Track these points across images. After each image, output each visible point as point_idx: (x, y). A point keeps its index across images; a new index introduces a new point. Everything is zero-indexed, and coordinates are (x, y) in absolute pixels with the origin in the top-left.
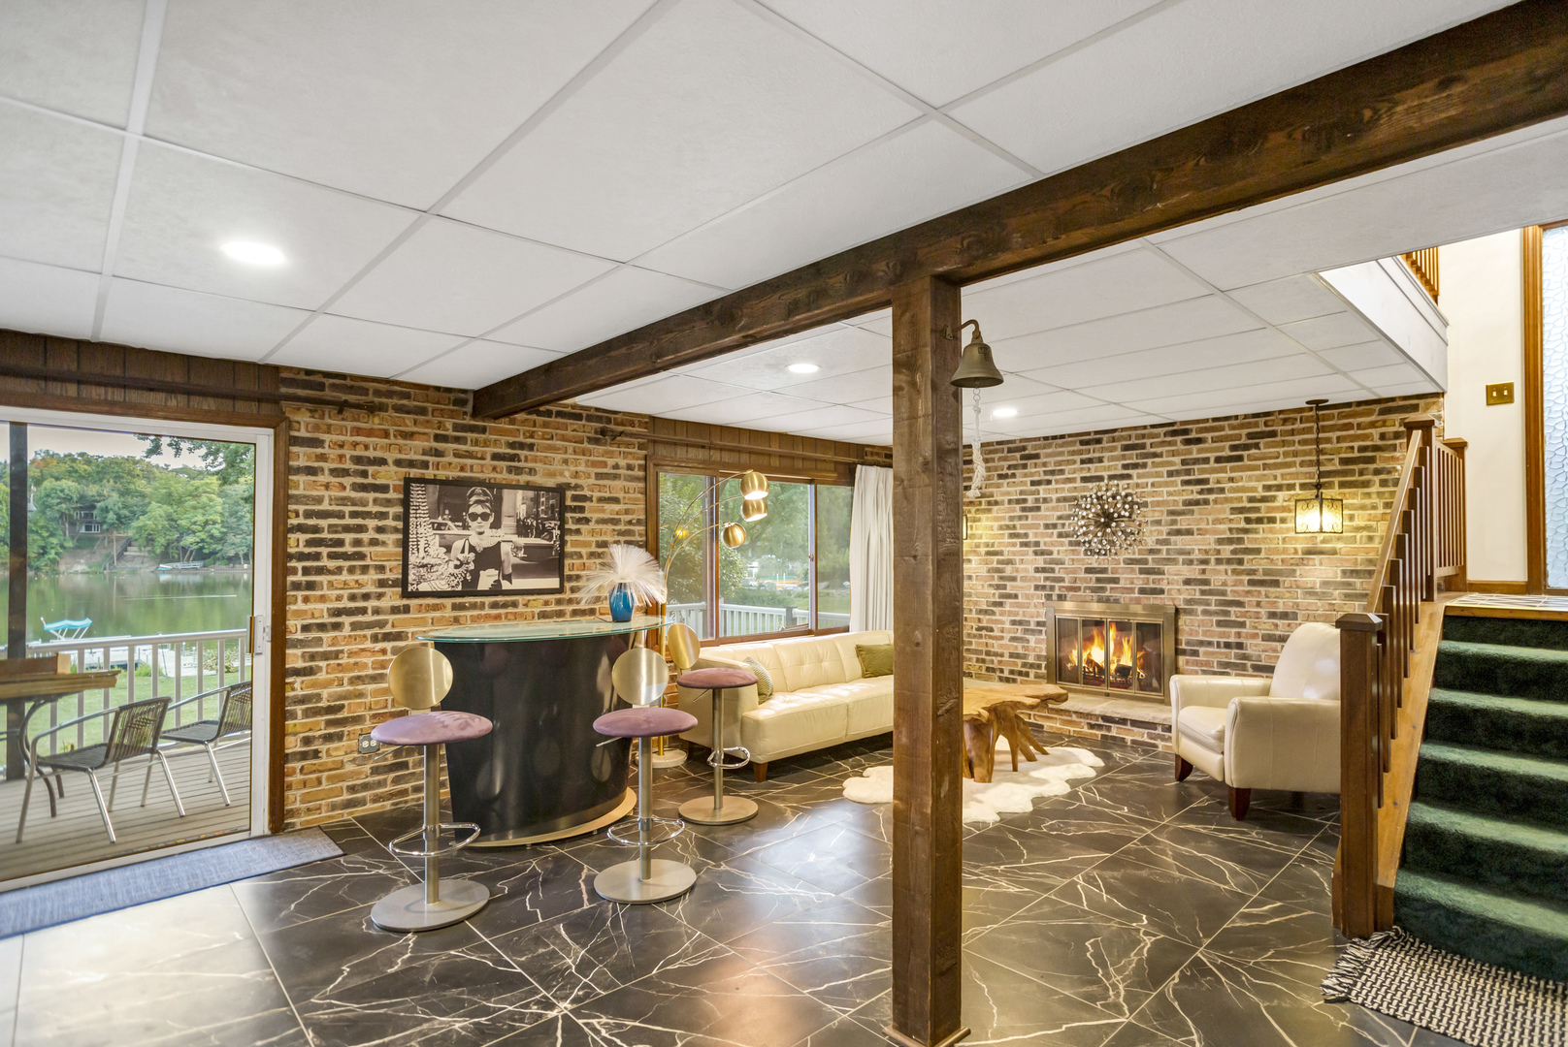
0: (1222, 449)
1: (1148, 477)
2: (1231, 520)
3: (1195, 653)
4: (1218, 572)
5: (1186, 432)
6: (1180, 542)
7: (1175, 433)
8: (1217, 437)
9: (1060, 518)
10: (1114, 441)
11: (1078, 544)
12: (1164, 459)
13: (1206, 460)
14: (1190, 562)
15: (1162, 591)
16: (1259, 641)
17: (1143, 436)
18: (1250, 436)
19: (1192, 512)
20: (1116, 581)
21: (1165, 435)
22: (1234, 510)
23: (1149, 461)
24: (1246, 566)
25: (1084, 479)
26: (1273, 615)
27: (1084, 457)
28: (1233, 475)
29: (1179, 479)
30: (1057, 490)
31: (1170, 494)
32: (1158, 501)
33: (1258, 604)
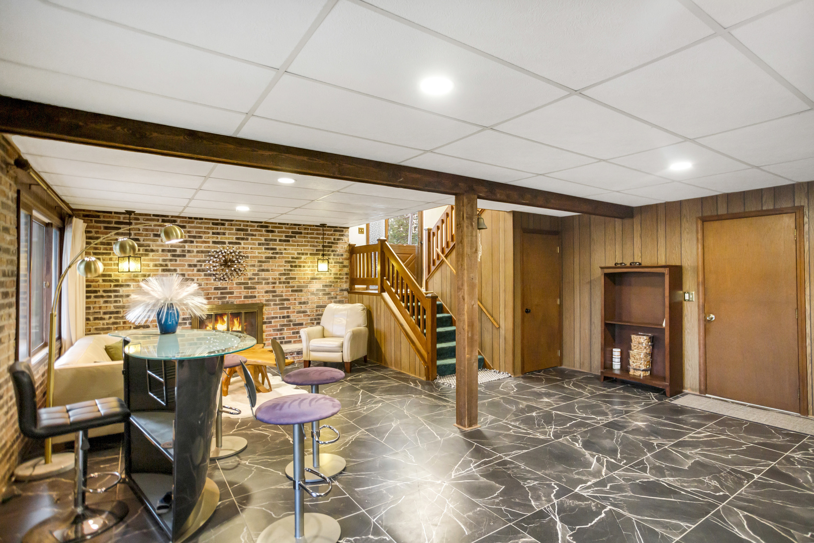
0: (282, 236)
1: (249, 245)
2: (285, 266)
3: (270, 322)
4: (280, 287)
5: (267, 227)
6: (263, 275)
7: (262, 227)
8: (280, 231)
9: (199, 261)
10: (231, 225)
11: (210, 275)
12: (257, 237)
13: (275, 240)
14: (268, 283)
15: (255, 297)
16: (295, 314)
17: (247, 226)
18: (293, 232)
19: (269, 262)
20: (232, 293)
21: (257, 227)
22: (286, 262)
23: (250, 238)
24: (291, 284)
25: (214, 242)
26: (300, 303)
27: (214, 231)
28: (286, 247)
29: (263, 247)
30: (197, 247)
31: (259, 253)
32: (253, 256)
33: (295, 299)
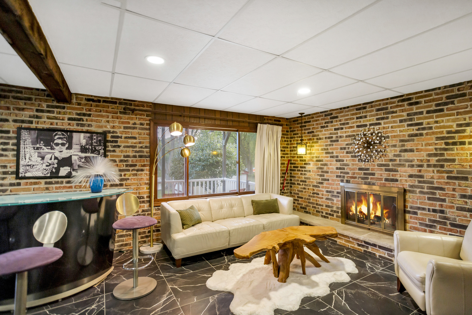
0: (431, 106)
1: (390, 124)
2: (436, 144)
3: (416, 213)
4: (429, 171)
5: (410, 99)
6: (407, 156)
7: (403, 101)
8: (428, 100)
9: (347, 145)
10: (372, 107)
11: (355, 156)
12: (398, 114)
13: (421, 113)
14: (412, 166)
15: (397, 180)
16: (455, 210)
17: (387, 104)
18: (448, 98)
19: (413, 140)
20: (373, 174)
21: (398, 102)
22: (438, 139)
23: (390, 116)
24: (446, 169)
25: (358, 126)
26: (463, 196)
27: (358, 116)
28: (438, 119)
29: (406, 124)
30: (346, 132)
31: (401, 131)
32: (394, 135)
33: (454, 190)
